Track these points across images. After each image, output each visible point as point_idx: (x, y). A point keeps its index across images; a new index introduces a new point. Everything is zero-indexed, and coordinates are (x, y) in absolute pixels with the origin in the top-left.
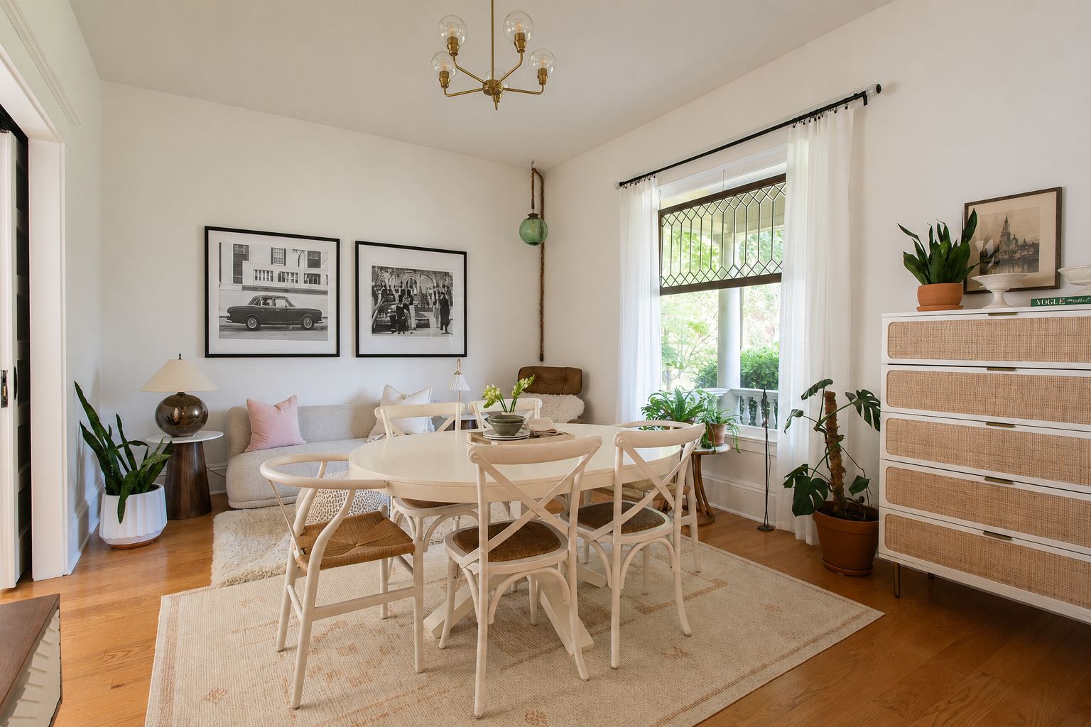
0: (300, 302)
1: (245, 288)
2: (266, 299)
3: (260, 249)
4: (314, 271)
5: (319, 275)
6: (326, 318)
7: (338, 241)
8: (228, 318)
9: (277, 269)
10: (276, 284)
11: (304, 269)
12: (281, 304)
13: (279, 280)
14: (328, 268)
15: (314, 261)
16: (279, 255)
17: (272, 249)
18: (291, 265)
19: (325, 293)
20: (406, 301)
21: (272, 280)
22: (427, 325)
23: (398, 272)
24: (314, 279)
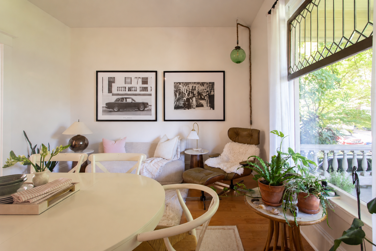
0: (139, 99)
1: (113, 95)
2: (123, 99)
3: (120, 78)
4: (145, 86)
5: (147, 87)
6: (151, 106)
7: (156, 72)
8: (106, 107)
9: (128, 86)
10: (127, 92)
11: (140, 84)
12: (129, 101)
13: (129, 91)
14: (151, 84)
15: (145, 81)
16: (129, 80)
17: (125, 78)
18: (134, 84)
19: (150, 95)
20: (191, 95)
21: (125, 91)
22: (202, 106)
23: (187, 84)
24: (145, 89)
